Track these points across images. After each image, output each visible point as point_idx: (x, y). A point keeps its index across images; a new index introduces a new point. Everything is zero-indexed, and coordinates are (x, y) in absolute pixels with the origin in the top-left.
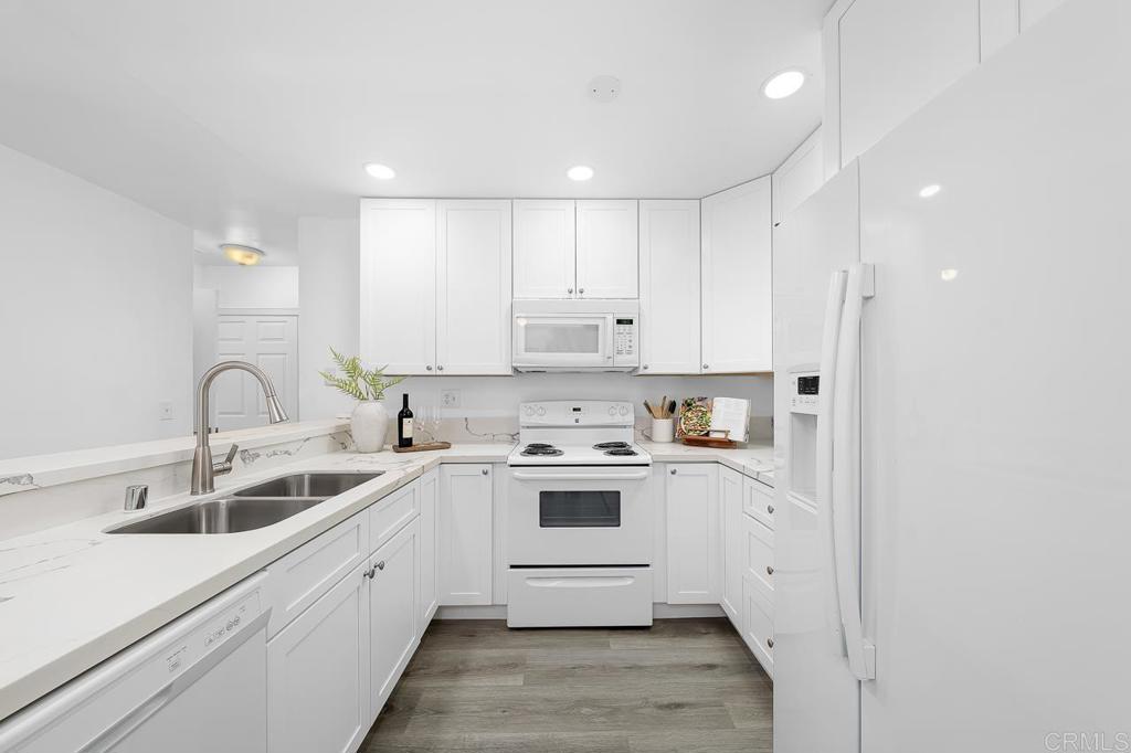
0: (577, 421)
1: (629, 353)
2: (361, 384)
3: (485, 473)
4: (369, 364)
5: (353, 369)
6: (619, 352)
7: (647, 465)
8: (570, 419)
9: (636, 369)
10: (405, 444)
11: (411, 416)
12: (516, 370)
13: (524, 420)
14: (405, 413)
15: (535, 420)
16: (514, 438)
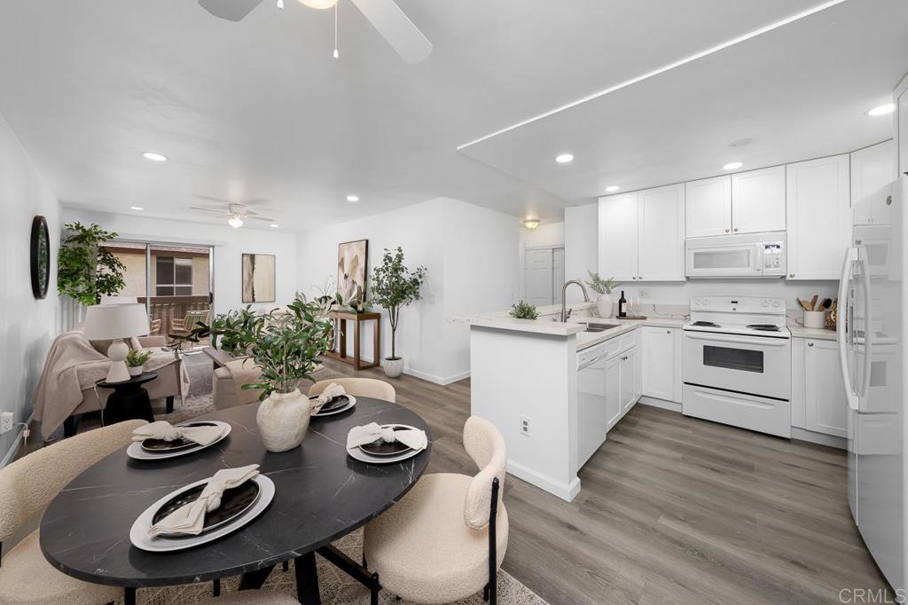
0: (734, 309)
1: (776, 267)
2: (601, 287)
3: (668, 332)
4: (604, 277)
5: (597, 279)
6: (767, 267)
7: (787, 338)
8: (730, 308)
9: (785, 276)
10: (622, 315)
11: (625, 302)
12: (688, 278)
13: (693, 307)
14: (622, 301)
15: (702, 307)
16: (687, 318)
